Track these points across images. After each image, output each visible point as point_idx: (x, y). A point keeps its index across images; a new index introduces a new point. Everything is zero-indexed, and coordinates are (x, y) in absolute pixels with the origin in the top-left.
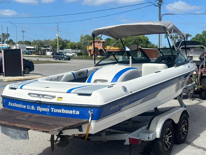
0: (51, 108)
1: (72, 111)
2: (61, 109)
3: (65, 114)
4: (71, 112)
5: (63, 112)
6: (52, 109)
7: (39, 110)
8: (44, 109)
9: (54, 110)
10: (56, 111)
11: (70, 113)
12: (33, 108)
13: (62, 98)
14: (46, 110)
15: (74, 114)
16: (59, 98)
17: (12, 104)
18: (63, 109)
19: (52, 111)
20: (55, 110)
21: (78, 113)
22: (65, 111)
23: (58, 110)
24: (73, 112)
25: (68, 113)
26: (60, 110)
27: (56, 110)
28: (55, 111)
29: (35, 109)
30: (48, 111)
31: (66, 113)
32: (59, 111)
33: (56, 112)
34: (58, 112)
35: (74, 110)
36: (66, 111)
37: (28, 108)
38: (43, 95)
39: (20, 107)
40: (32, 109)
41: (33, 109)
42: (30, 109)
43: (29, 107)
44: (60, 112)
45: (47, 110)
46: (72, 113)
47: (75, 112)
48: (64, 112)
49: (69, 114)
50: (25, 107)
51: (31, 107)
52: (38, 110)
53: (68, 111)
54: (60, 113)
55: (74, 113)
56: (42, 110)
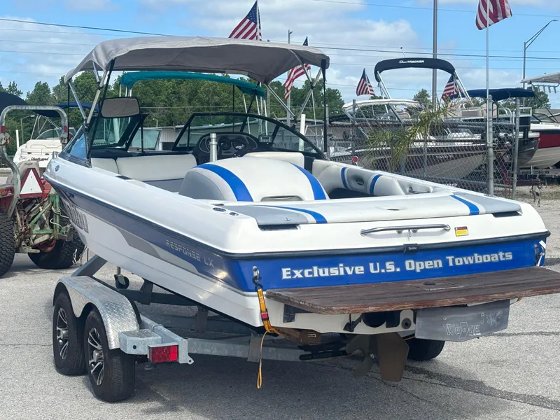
0: (447, 258)
1: (496, 255)
2: (471, 254)
3: (483, 264)
4: (494, 258)
5: (477, 262)
6: (450, 258)
7: (413, 268)
8: (428, 265)
9: (453, 260)
10: (460, 261)
11: (493, 260)
12: (390, 267)
13: (465, 228)
14: (433, 265)
15: (503, 261)
16: (460, 228)
17: (302, 274)
18: (476, 255)
19: (451, 264)
20: (456, 260)
21: (509, 256)
22: (480, 257)
23: (465, 258)
24: (499, 258)
25: (489, 260)
26: (469, 258)
27: (461, 259)
28: (457, 264)
29: (398, 270)
30: (441, 265)
31: (485, 261)
32: (468, 260)
33: (461, 263)
34: (467, 263)
35: (501, 251)
36: (484, 256)
37: (372, 271)
38: (415, 229)
39: (342, 273)
40: (388, 271)
41: (393, 270)
42: (383, 271)
43: (375, 268)
44: (472, 262)
45: (438, 264)
46: (497, 259)
47: (504, 256)
48: (481, 261)
49: (491, 263)
50: (359, 270)
51: (383, 266)
52: (408, 268)
53: (488, 256)
54: (472, 264)
55: (502, 259)
56: (423, 267)
